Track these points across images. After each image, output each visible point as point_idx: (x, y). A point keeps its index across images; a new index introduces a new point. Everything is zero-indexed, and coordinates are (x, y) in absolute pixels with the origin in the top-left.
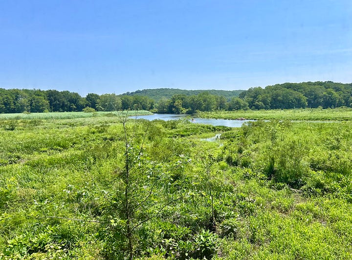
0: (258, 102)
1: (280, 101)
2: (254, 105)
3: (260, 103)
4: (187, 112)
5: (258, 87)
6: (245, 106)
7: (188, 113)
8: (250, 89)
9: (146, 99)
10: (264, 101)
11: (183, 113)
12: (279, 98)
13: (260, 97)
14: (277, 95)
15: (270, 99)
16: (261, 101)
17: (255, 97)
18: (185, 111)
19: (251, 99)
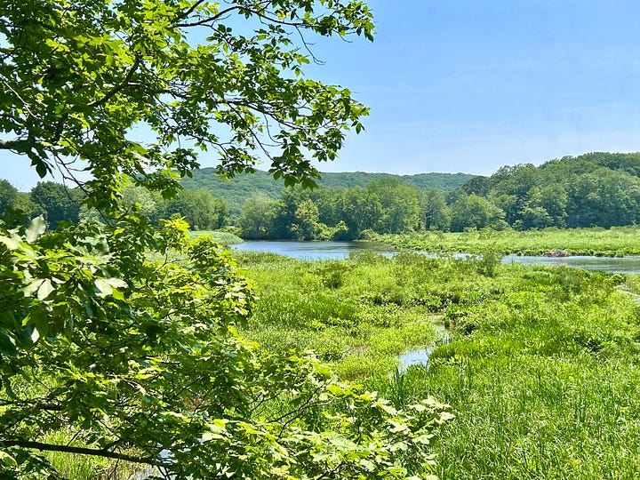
0: (531, 206)
1: (593, 205)
2: (520, 217)
3: (539, 209)
4: (336, 234)
5: (524, 163)
6: (496, 218)
7: (339, 238)
8: (502, 170)
9: (205, 198)
10: (549, 204)
11: (323, 240)
12: (593, 195)
13: (538, 193)
14: (587, 188)
15: (564, 197)
16: (540, 205)
17: (522, 193)
18: (328, 232)
19: (512, 199)
